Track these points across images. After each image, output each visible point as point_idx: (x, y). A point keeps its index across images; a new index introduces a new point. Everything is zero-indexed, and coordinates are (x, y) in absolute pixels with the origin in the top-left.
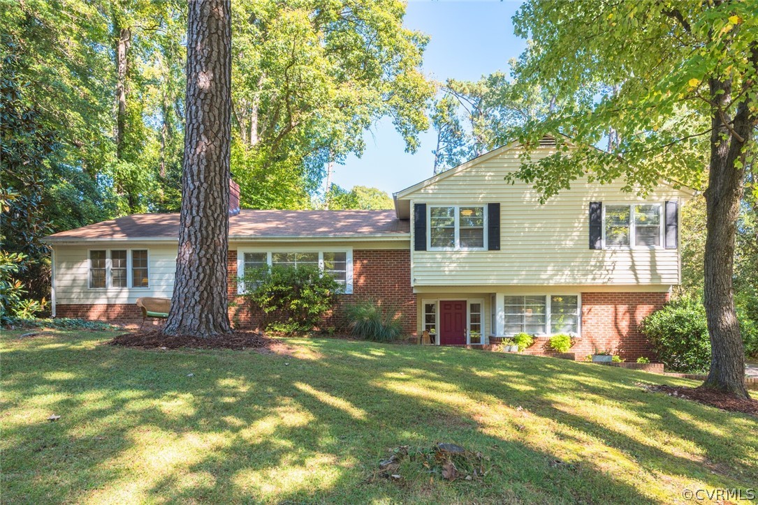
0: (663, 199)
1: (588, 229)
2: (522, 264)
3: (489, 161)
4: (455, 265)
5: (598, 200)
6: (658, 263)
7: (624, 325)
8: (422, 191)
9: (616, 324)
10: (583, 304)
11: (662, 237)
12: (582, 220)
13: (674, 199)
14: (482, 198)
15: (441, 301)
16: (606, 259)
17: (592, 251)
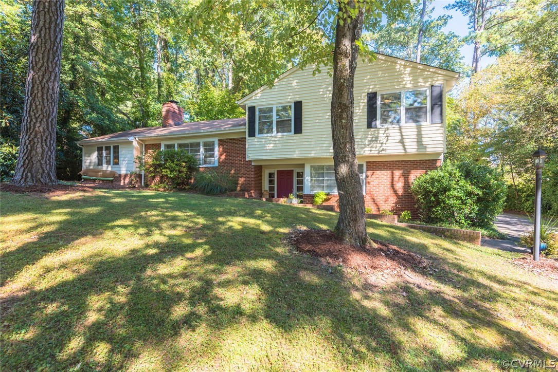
0: (428, 84)
1: (366, 114)
2: (317, 143)
3: (295, 73)
4: (272, 145)
5: (374, 90)
6: (424, 136)
7: (399, 186)
8: (253, 98)
9: (392, 185)
10: (367, 170)
11: (429, 114)
12: (361, 107)
13: (439, 83)
14: (290, 99)
15: (278, 171)
16: (380, 135)
17: (369, 129)
